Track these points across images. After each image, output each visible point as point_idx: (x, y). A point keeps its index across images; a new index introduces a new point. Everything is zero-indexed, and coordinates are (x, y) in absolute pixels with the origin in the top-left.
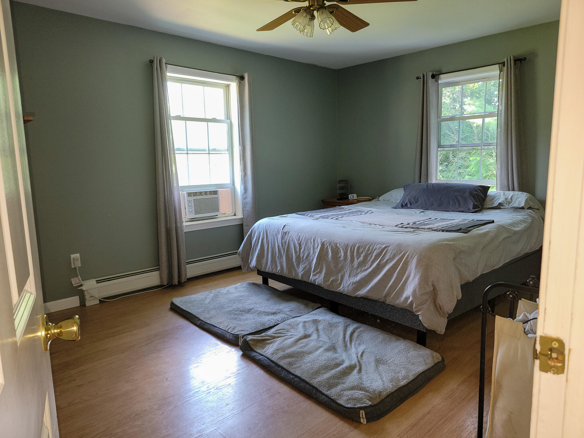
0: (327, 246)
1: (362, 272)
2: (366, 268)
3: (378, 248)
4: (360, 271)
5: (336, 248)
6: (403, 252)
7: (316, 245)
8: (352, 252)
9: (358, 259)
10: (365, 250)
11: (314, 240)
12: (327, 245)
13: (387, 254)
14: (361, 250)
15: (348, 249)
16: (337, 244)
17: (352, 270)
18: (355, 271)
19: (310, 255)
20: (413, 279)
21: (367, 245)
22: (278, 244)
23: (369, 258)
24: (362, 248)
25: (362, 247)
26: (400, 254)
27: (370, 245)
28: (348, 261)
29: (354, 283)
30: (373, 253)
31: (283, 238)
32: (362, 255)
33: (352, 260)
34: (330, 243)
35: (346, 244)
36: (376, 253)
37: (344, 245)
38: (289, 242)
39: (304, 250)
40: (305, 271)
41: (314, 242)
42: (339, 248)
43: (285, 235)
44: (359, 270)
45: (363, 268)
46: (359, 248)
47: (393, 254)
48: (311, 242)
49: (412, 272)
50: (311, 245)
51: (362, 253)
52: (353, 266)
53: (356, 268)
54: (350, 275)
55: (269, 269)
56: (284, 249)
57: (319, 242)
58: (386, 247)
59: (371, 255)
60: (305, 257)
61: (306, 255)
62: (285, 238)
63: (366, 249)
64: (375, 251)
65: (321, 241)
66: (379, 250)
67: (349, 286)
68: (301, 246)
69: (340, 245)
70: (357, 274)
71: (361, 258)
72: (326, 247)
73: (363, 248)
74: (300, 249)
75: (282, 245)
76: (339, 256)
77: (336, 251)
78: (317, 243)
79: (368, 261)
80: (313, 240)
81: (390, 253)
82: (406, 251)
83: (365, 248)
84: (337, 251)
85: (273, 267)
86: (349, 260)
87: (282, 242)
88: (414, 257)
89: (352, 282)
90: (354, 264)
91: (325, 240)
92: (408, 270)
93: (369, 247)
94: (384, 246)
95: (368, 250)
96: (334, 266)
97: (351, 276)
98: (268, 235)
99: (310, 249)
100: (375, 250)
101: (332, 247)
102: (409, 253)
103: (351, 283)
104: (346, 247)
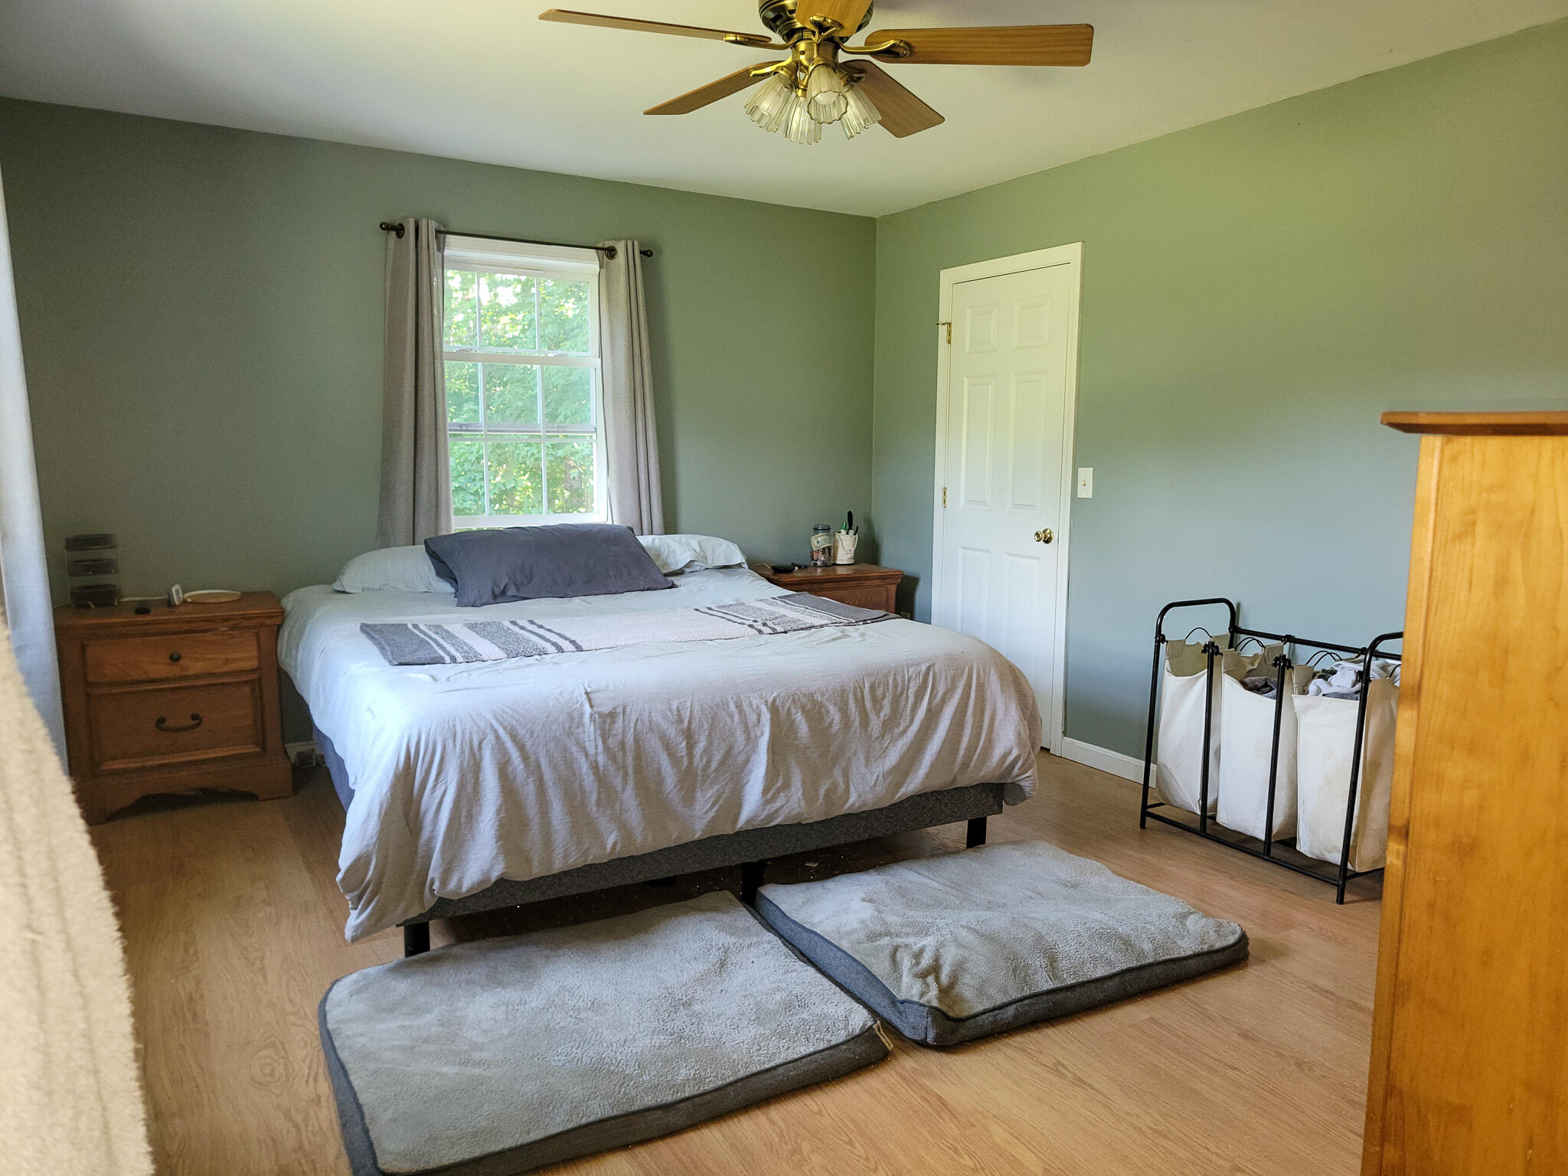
0: (789, 708)
1: (895, 740)
2: (901, 728)
3: (914, 675)
4: (891, 741)
5: (815, 706)
6: (965, 668)
7: (752, 718)
8: (860, 702)
9: (878, 714)
10: (888, 689)
11: (739, 706)
12: (786, 709)
13: (937, 681)
14: (879, 692)
15: (848, 699)
16: (813, 697)
17: (870, 747)
18: (877, 745)
19: (736, 751)
20: (1005, 715)
21: (887, 676)
22: (591, 758)
23: (903, 703)
24: (879, 687)
25: (879, 684)
26: (962, 673)
27: (895, 674)
28: (853, 729)
29: (886, 774)
30: (908, 690)
31: (605, 735)
32: (886, 703)
33: (865, 722)
34: (794, 700)
35: (838, 688)
36: (916, 688)
37: (834, 692)
38: (636, 740)
39: (710, 744)
40: (721, 806)
41: (741, 711)
42: (821, 705)
43: (613, 722)
44: (887, 739)
45: (897, 731)
46: (873, 688)
47: (949, 678)
48: (729, 715)
49: (999, 702)
50: (733, 721)
51: (884, 697)
52: (871, 736)
53: (878, 738)
54: (867, 759)
55: (566, 857)
56: (624, 768)
57: (757, 707)
58: (928, 669)
59: (905, 695)
60: (714, 765)
61: (718, 757)
62: (614, 732)
63: (890, 687)
64: (911, 685)
65: (763, 702)
66: (917, 679)
67: (875, 785)
68: (691, 738)
69: (823, 695)
70: (884, 752)
71: (886, 710)
72: (783, 713)
73: (882, 685)
74: (691, 747)
75: (613, 758)
76: (827, 723)
77: (814, 711)
78: (753, 710)
79: (903, 711)
80: (737, 707)
81: (943, 677)
82: (970, 665)
83: (888, 685)
84: (820, 713)
85: (586, 846)
86: (857, 723)
87: (607, 748)
88: (989, 671)
89: (881, 773)
90: (870, 729)
91: (774, 695)
92: (988, 702)
93: (895, 679)
94: (924, 668)
95: (895, 686)
96: (819, 756)
97: (873, 760)
98: (529, 744)
99: (732, 734)
100: (909, 681)
101: (803, 708)
102: (977, 668)
103: (881, 776)
104: (843, 694)
